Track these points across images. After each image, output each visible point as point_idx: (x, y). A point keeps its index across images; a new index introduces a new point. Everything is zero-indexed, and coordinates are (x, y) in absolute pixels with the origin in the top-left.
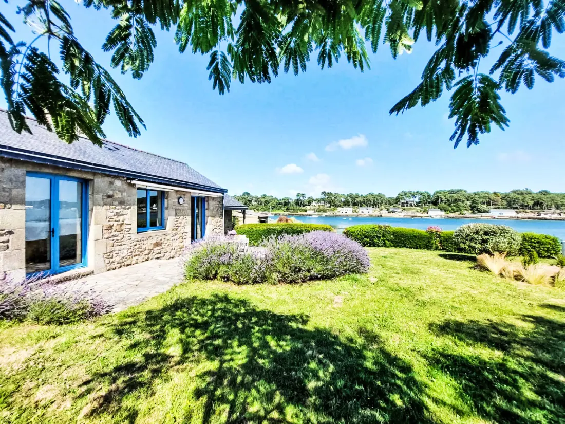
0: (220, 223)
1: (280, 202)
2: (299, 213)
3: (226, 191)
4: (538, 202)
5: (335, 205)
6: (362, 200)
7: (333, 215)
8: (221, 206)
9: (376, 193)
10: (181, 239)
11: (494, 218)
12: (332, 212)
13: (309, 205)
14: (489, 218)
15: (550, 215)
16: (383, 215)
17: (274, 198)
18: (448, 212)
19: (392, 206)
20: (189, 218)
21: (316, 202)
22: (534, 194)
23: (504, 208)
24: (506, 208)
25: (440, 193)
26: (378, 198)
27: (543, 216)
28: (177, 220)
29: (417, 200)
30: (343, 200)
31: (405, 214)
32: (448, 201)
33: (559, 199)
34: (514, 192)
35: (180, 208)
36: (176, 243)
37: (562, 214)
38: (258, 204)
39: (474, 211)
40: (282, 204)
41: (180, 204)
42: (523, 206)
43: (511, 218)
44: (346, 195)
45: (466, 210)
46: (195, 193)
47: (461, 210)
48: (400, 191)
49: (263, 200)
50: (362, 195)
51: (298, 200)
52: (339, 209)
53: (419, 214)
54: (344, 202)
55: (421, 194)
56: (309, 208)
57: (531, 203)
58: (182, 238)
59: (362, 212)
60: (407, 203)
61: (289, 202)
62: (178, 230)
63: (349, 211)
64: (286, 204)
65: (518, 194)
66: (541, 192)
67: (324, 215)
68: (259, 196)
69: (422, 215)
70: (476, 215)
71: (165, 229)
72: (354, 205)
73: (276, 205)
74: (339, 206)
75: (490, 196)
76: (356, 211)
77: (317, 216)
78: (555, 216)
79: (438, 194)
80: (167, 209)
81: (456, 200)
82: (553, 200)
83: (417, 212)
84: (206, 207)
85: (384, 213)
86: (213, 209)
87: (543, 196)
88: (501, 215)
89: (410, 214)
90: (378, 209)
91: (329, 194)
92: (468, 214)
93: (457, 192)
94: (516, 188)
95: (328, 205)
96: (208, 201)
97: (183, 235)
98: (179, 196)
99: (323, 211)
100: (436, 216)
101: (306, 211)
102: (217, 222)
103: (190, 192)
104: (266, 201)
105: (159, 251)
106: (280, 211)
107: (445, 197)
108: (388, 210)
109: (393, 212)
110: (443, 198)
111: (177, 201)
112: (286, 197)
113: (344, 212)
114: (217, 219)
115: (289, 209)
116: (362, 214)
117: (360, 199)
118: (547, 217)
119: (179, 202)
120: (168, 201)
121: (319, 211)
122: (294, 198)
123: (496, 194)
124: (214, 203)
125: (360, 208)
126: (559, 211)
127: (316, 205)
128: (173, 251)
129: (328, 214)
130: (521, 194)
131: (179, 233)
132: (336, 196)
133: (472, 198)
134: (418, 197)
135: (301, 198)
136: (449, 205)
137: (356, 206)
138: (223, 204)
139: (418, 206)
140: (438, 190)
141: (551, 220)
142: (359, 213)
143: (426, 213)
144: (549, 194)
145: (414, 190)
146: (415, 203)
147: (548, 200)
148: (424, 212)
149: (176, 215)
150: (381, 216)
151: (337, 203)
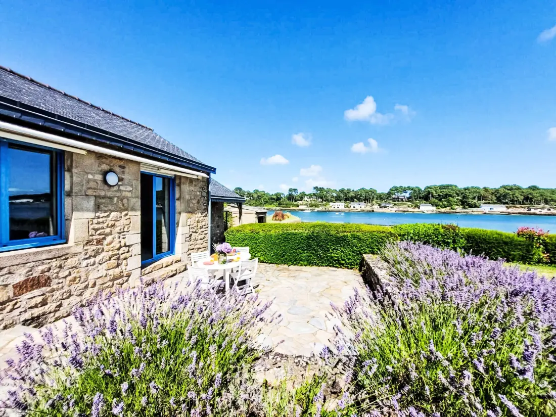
0: (203, 223)
1: (273, 197)
2: (291, 208)
3: (214, 170)
4: (528, 197)
5: (327, 200)
6: (353, 195)
7: (325, 210)
8: (204, 194)
9: (368, 188)
10: (113, 262)
11: (485, 213)
12: (325, 207)
13: (301, 200)
14: (480, 213)
15: (540, 210)
16: (375, 210)
17: (266, 193)
18: (440, 207)
19: (384, 201)
20: (136, 217)
21: (308, 197)
22: (524, 189)
23: (494, 203)
24: (496, 203)
25: (431, 188)
26: (370, 193)
27: (533, 211)
28: (101, 220)
29: (407, 195)
30: (335, 195)
31: (397, 209)
32: (439, 195)
33: (549, 194)
34: (504, 187)
35: (109, 194)
36: (99, 272)
37: (552, 209)
38: (250, 199)
39: (465, 206)
40: (274, 199)
41: (110, 186)
42: (513, 202)
43: (502, 213)
44: (338, 190)
45: (457, 205)
46: (149, 165)
47: (451, 205)
48: (391, 187)
49: (255, 195)
50: (353, 190)
51: (290, 195)
52: (331, 204)
53: (410, 209)
54: (336, 197)
55: (412, 189)
56: (301, 203)
57: (521, 198)
58: (118, 259)
59: (354, 207)
60: (398, 198)
61: (281, 198)
62: (105, 242)
63: (341, 205)
64: (278, 199)
65: (508, 190)
66: (530, 188)
67: (316, 210)
68: (252, 191)
69: (413, 210)
70: (467, 210)
71: (66, 243)
72: (346, 200)
73: (269, 201)
74: (331, 201)
75: (480, 191)
76: (347, 207)
77: (310, 211)
78: (545, 211)
79: (429, 190)
80: (69, 194)
81: (446, 195)
82: (542, 195)
83: (409, 207)
84: (177, 196)
85: (376, 208)
86: (191, 199)
87: (533, 191)
88: (492, 210)
89: (401, 209)
90: (370, 204)
91: (321, 189)
92: (459, 209)
93: (447, 187)
94: (506, 184)
95: (320, 200)
96: (179, 185)
97: (121, 251)
98: (105, 167)
99: (316, 207)
100: (428, 211)
101: (298, 206)
102: (198, 222)
103: (138, 163)
104: (258, 196)
105: (39, 299)
106: (272, 206)
107: (436, 192)
108: (379, 205)
109: (385, 207)
110: (434, 192)
111: (99, 177)
112: (278, 192)
113: (336, 207)
114: (198, 216)
115: (281, 204)
116: (354, 209)
117: (351, 194)
118: (537, 212)
119: (105, 181)
120: (71, 177)
121: (311, 206)
122: (286, 193)
123: (486, 189)
124: (192, 188)
125: (352, 203)
126: (548, 207)
127: (308, 200)
128: (90, 290)
129: (321, 208)
130: (511, 189)
131: (106, 248)
132: (328, 191)
133: (462, 193)
134: (409, 192)
135: (294, 193)
136: (440, 200)
137: (347, 202)
138: (208, 193)
139: (409, 201)
140: (429, 185)
141: (541, 215)
142: (350, 209)
143: (417, 208)
144: (538, 189)
145: (405, 185)
146: (406, 198)
147: (538, 195)
148: (415, 207)
149: (97, 208)
150: (373, 211)
151: (329, 198)
